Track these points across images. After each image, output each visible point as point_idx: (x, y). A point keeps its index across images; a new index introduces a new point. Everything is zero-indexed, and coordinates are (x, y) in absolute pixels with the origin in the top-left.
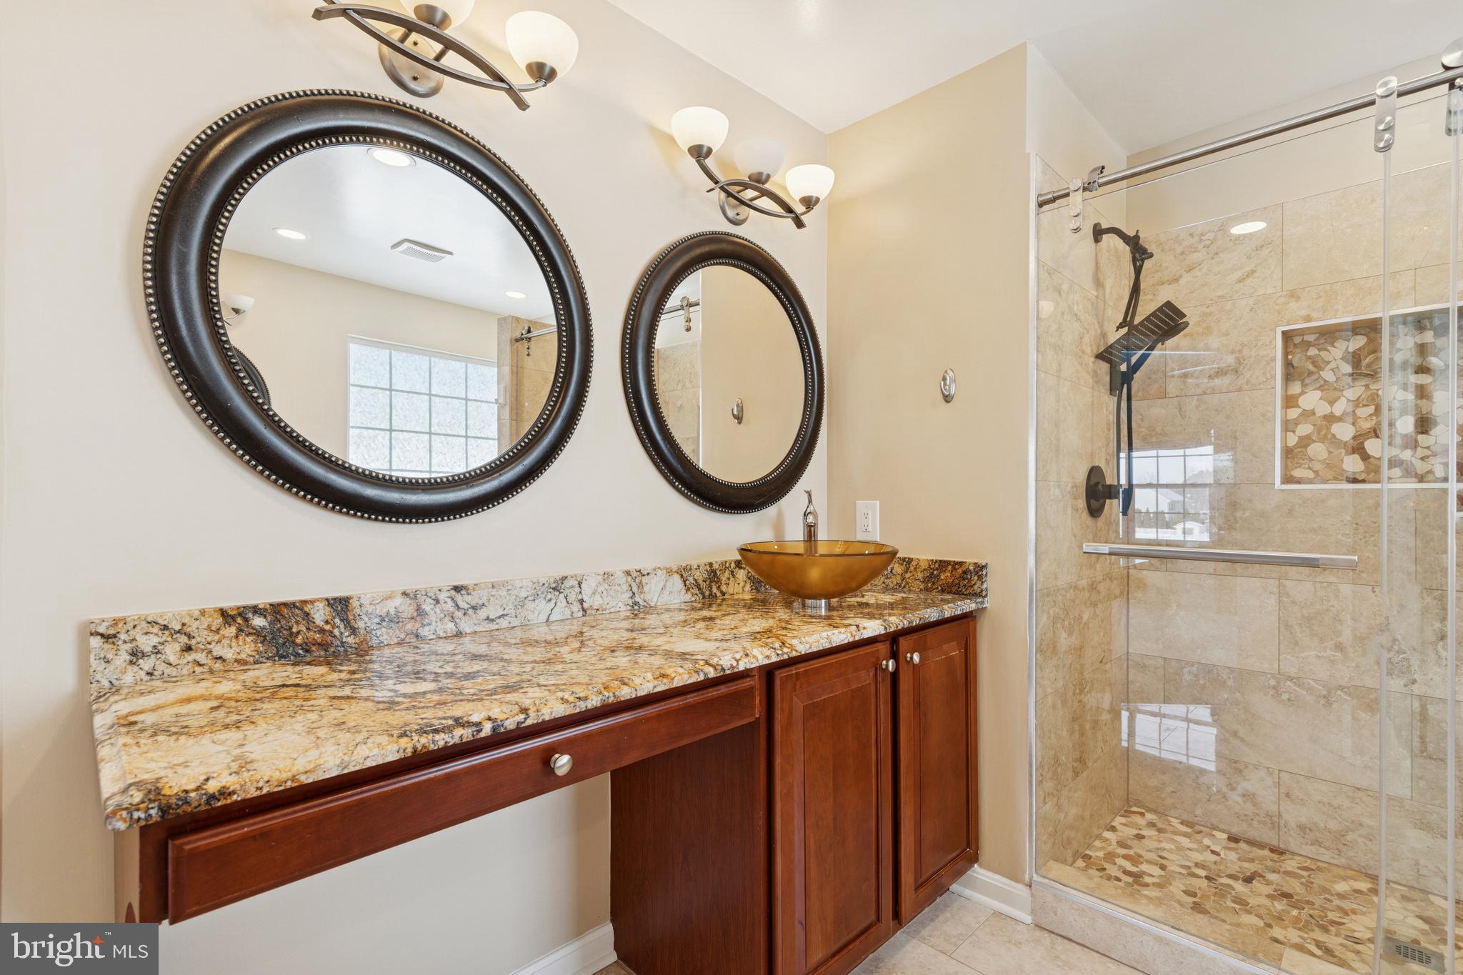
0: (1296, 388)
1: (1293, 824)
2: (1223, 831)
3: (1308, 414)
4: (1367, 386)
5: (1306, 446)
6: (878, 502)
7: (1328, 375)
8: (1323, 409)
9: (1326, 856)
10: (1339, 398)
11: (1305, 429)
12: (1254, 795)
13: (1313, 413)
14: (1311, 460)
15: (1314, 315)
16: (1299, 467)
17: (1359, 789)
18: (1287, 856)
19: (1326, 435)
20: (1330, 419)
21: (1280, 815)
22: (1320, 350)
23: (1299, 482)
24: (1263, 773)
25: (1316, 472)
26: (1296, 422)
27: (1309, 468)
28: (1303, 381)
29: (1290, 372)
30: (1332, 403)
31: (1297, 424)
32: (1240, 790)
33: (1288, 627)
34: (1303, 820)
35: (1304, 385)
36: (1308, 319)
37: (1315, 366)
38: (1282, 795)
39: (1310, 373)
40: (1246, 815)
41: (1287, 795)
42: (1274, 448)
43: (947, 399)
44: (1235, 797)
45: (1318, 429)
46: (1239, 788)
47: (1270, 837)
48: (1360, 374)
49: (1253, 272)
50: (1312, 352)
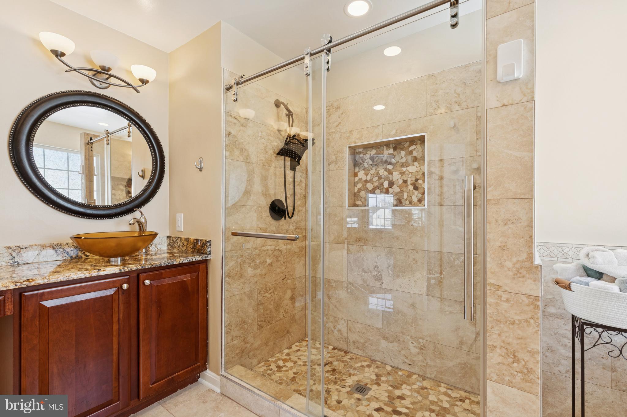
0: (357, 170)
1: (351, 341)
2: (332, 346)
3: (360, 179)
4: (376, 169)
5: (360, 192)
6: (182, 214)
7: (366, 165)
8: (364, 178)
9: (360, 353)
10: (368, 174)
11: (359, 185)
12: (341, 330)
13: (362, 179)
14: (361, 198)
15: (357, 141)
16: (358, 200)
17: (368, 326)
18: (349, 354)
19: (365, 188)
20: (366, 182)
21: (348, 338)
22: (363, 155)
23: (358, 206)
24: (343, 322)
25: (362, 202)
26: (357, 183)
27: (361, 201)
28: (359, 167)
29: (356, 164)
30: (367, 175)
31: (357, 184)
32: (337, 329)
33: (350, 263)
34: (354, 339)
35: (359, 168)
36: (355, 143)
37: (362, 161)
38: (348, 330)
39: (361, 164)
40: (339, 339)
41: (350, 330)
42: (346, 192)
43: (201, 170)
44: (336, 332)
45: (363, 185)
46: (337, 328)
47: (345, 347)
48: (374, 165)
49: (340, 123)
50: (361, 155)
